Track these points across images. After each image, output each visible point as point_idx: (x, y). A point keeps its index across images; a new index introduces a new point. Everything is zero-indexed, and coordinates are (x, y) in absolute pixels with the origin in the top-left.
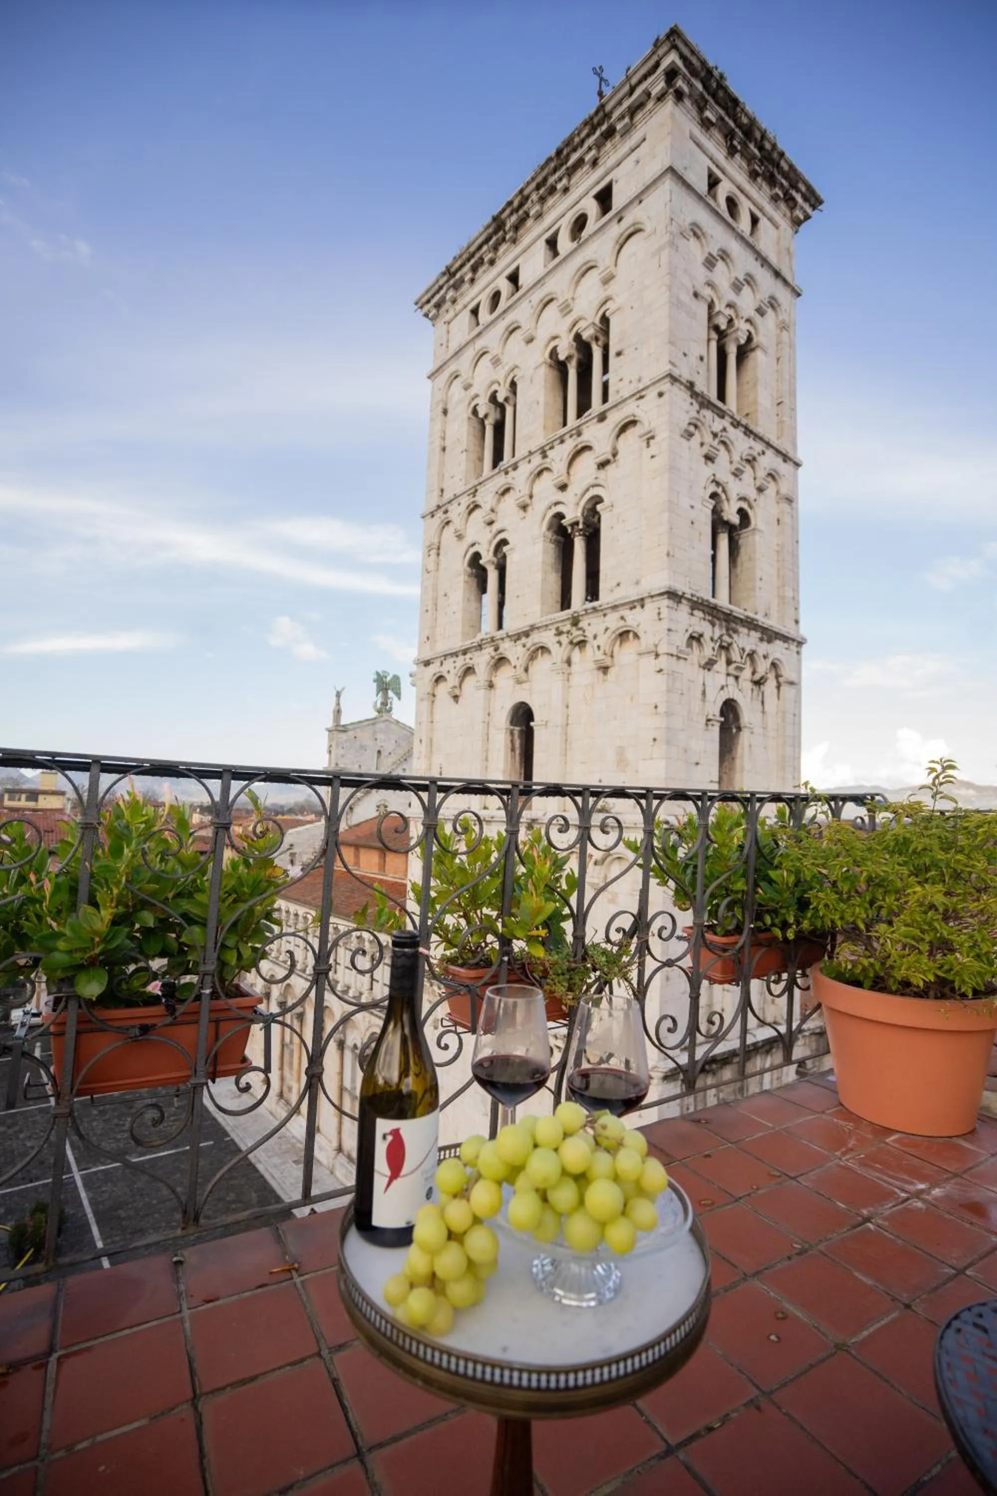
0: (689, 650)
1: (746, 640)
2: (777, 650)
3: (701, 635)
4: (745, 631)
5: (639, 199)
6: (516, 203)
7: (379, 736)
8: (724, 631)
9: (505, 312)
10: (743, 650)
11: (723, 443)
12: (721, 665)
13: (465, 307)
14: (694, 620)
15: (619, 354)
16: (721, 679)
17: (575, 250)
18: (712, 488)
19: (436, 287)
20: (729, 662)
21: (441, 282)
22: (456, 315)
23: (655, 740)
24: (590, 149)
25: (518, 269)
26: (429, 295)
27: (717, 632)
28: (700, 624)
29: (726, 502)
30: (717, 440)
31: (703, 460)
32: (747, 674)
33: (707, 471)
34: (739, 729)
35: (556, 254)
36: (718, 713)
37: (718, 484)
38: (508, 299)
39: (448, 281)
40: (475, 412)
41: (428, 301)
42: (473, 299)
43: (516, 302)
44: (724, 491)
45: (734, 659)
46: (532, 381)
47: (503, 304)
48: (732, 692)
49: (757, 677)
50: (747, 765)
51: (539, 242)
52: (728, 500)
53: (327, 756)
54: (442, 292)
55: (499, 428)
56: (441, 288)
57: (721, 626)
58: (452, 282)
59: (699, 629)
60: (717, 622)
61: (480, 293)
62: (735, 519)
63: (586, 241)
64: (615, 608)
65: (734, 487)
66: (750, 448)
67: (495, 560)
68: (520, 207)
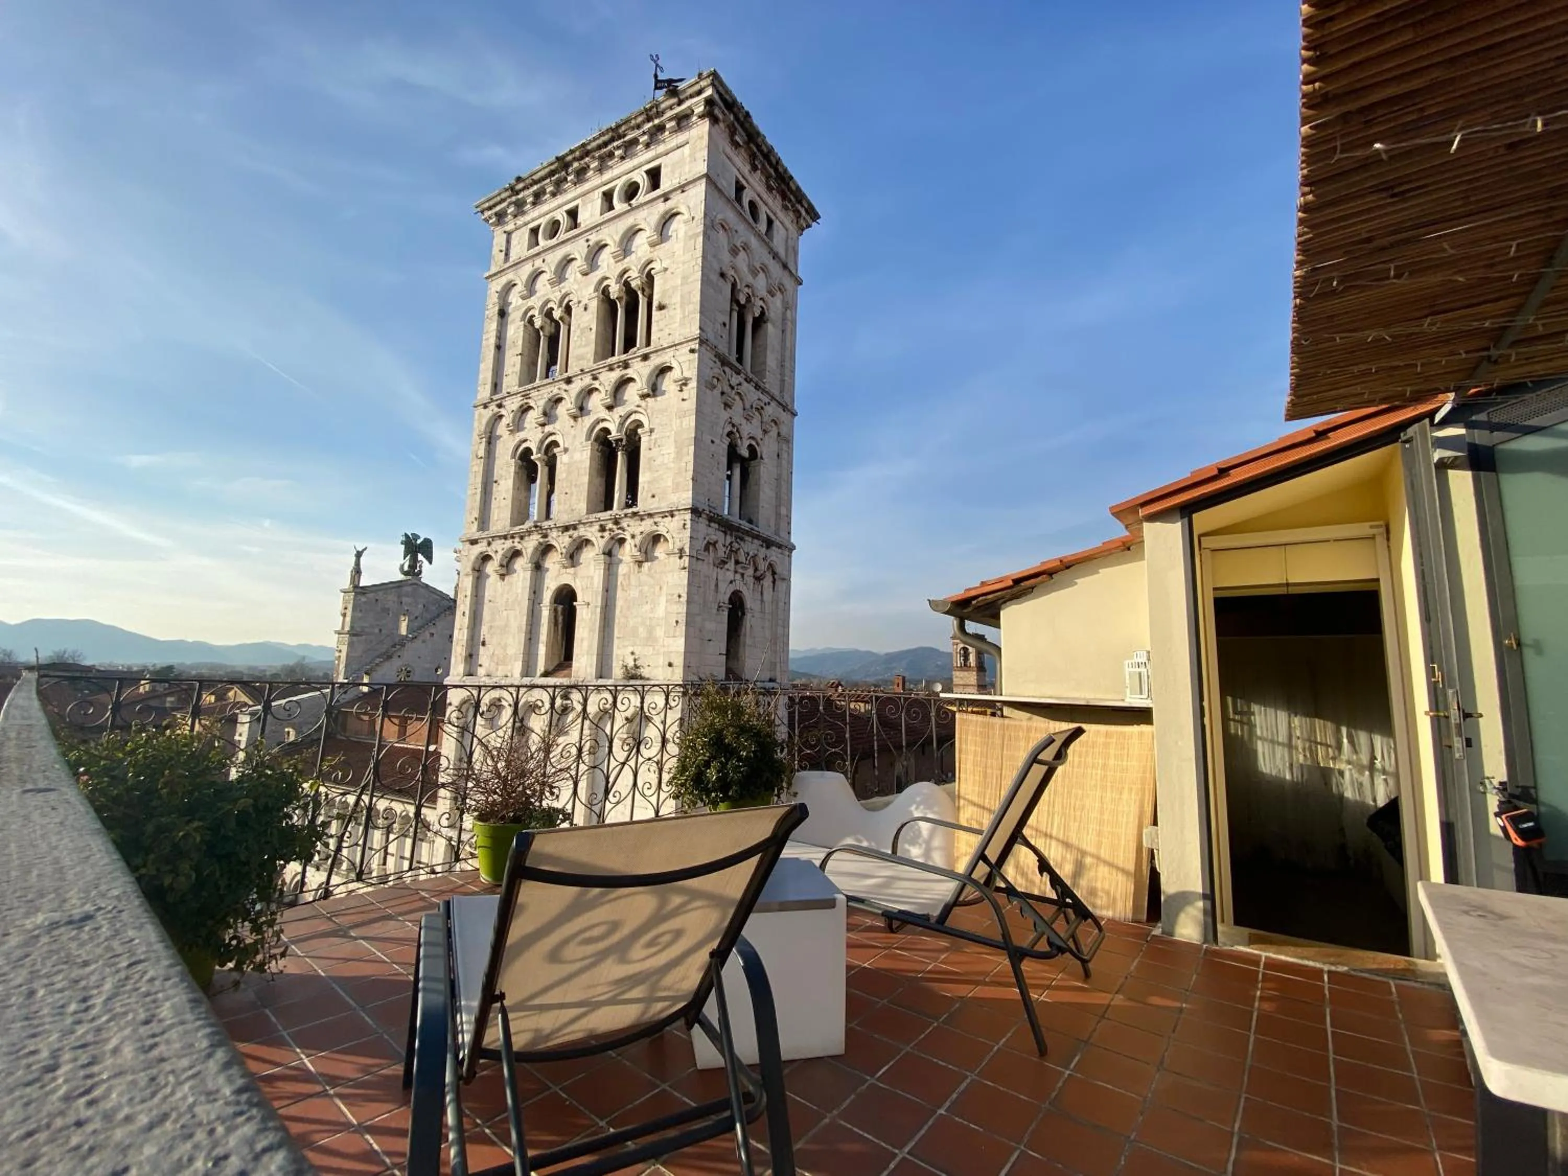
0: (706, 553)
1: (751, 547)
2: (774, 555)
3: (716, 542)
4: (750, 539)
5: (682, 188)
6: (577, 153)
7: (405, 598)
8: (733, 539)
9: (563, 242)
10: (748, 554)
11: (739, 394)
12: (731, 565)
13: (526, 224)
14: (710, 530)
15: (661, 307)
16: (730, 575)
17: (628, 211)
18: (729, 428)
19: (498, 198)
20: (737, 562)
21: (504, 196)
22: (517, 229)
23: (677, 622)
24: (644, 133)
25: (577, 207)
26: (491, 203)
27: (729, 539)
28: (714, 533)
29: (739, 441)
30: (734, 392)
31: (723, 406)
32: (750, 571)
33: (725, 415)
34: (743, 615)
35: (611, 208)
36: (727, 601)
37: (733, 425)
38: (567, 231)
39: (510, 197)
40: (531, 321)
41: (490, 208)
42: (533, 220)
43: (574, 237)
44: (738, 431)
45: (740, 560)
46: (586, 309)
47: (562, 236)
48: (739, 585)
49: (758, 574)
51: (596, 192)
52: (741, 438)
53: (341, 618)
54: (504, 205)
55: (553, 341)
56: (503, 200)
57: (731, 535)
58: (514, 199)
59: (713, 538)
60: (729, 532)
61: (540, 217)
62: (745, 453)
63: (638, 207)
64: (650, 515)
65: (747, 429)
66: (759, 399)
67: (545, 457)
68: (582, 158)
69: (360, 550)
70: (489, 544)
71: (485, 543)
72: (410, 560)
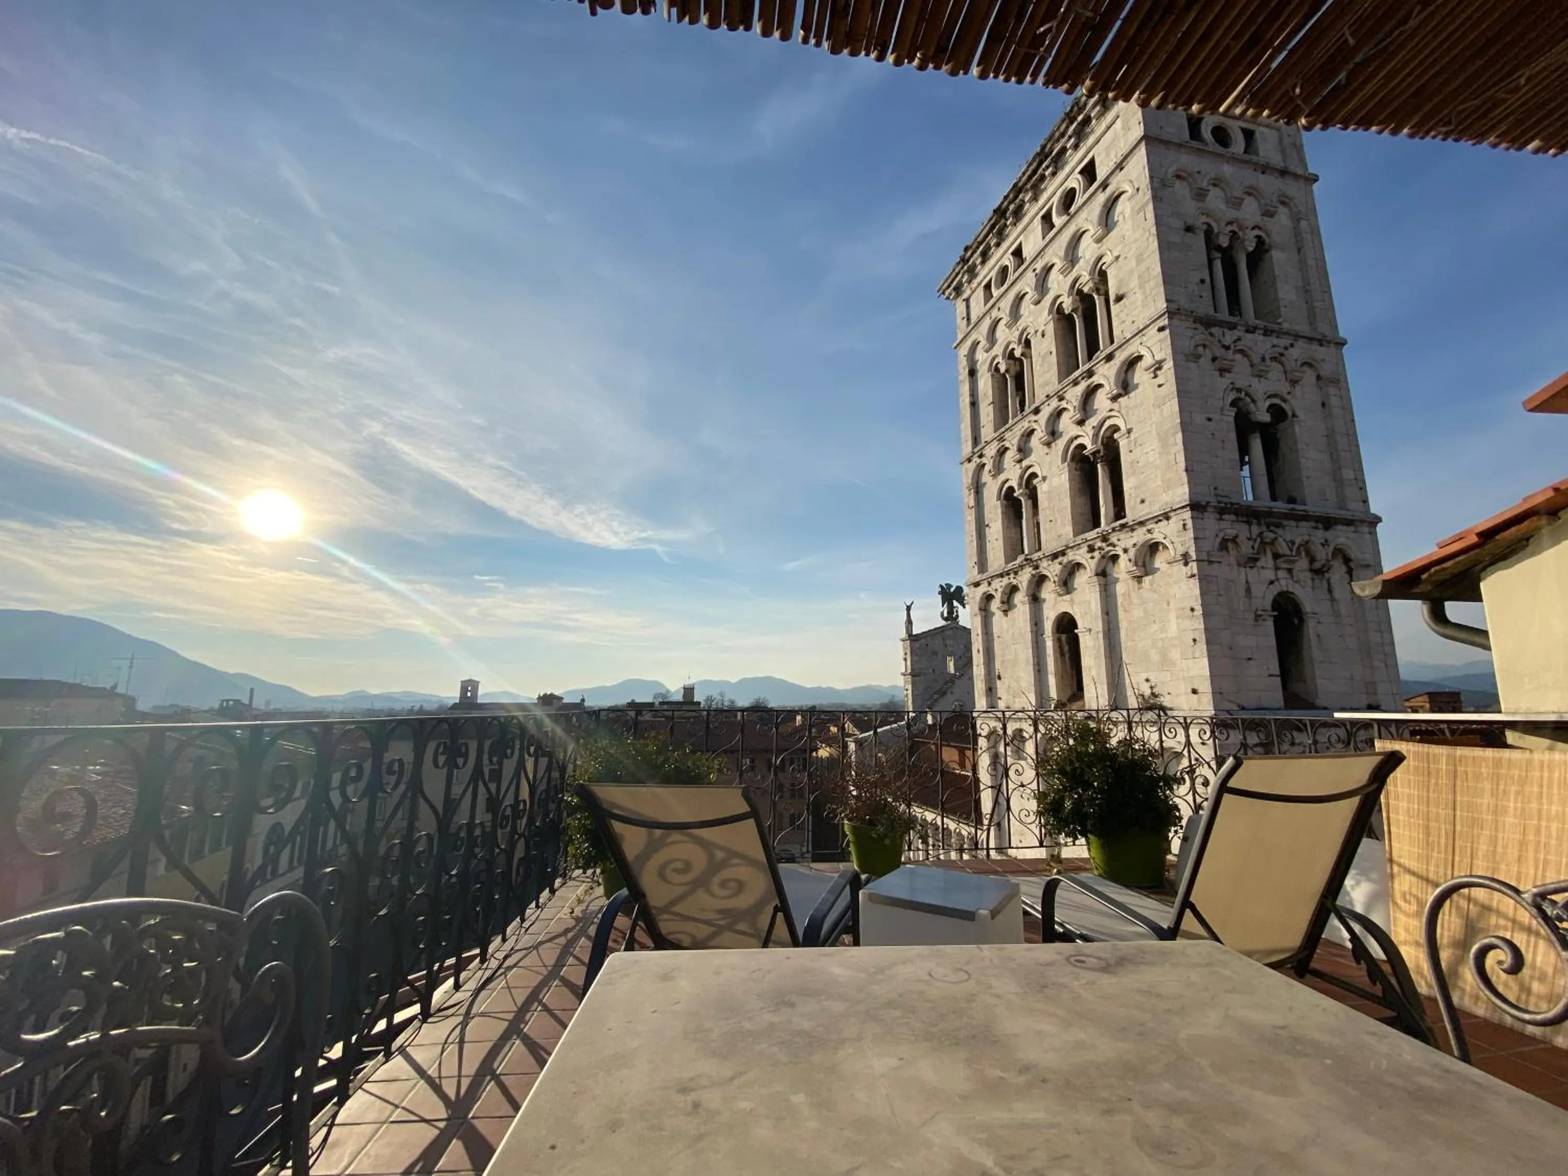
0: (1224, 553)
1: (1298, 533)
2: (1341, 536)
3: (1236, 537)
4: (1293, 523)
5: (1120, 167)
6: (1011, 196)
7: (948, 642)
8: (1264, 528)
9: (1012, 284)
10: (1293, 543)
11: (1241, 352)
12: (1267, 560)
13: (979, 284)
14: (1224, 525)
15: (1119, 299)
16: (1269, 574)
17: (1068, 222)
18: (1232, 396)
19: (954, 274)
20: (1276, 556)
21: (957, 271)
22: (973, 292)
23: (1195, 640)
24: (1070, 137)
25: (1020, 244)
26: (949, 281)
27: (1256, 530)
28: (1231, 527)
29: (1252, 405)
30: (1231, 352)
31: (1217, 373)
32: (1303, 563)
33: (1224, 382)
34: (1302, 621)
35: (1052, 226)
36: (1270, 608)
37: (1239, 390)
38: (1015, 271)
39: (962, 268)
40: (997, 369)
41: (949, 286)
42: (985, 277)
43: (1021, 274)
44: (1247, 394)
45: (1281, 552)
46: (1043, 336)
47: (1011, 278)
48: (1285, 584)
49: (1317, 565)
50: (1317, 654)
51: (1035, 221)
52: (1254, 401)
53: (904, 662)
54: (960, 276)
55: (1019, 380)
56: (958, 274)
57: (1259, 524)
58: (966, 268)
59: (1231, 532)
60: (1255, 521)
61: (990, 271)
62: (1266, 418)
63: (1077, 212)
64: (1142, 523)
65: (1259, 388)
66: (1274, 346)
67: (1027, 491)
68: (1016, 197)
69: (909, 604)
70: (989, 584)
71: (985, 583)
72: (948, 606)
